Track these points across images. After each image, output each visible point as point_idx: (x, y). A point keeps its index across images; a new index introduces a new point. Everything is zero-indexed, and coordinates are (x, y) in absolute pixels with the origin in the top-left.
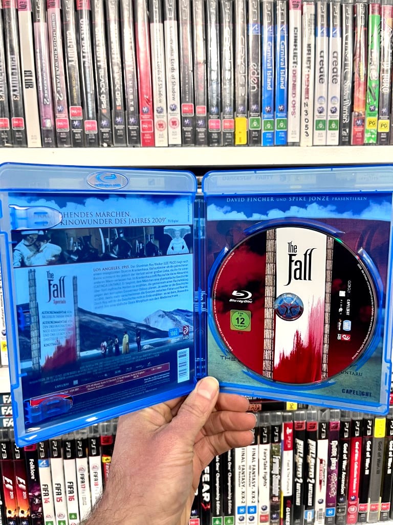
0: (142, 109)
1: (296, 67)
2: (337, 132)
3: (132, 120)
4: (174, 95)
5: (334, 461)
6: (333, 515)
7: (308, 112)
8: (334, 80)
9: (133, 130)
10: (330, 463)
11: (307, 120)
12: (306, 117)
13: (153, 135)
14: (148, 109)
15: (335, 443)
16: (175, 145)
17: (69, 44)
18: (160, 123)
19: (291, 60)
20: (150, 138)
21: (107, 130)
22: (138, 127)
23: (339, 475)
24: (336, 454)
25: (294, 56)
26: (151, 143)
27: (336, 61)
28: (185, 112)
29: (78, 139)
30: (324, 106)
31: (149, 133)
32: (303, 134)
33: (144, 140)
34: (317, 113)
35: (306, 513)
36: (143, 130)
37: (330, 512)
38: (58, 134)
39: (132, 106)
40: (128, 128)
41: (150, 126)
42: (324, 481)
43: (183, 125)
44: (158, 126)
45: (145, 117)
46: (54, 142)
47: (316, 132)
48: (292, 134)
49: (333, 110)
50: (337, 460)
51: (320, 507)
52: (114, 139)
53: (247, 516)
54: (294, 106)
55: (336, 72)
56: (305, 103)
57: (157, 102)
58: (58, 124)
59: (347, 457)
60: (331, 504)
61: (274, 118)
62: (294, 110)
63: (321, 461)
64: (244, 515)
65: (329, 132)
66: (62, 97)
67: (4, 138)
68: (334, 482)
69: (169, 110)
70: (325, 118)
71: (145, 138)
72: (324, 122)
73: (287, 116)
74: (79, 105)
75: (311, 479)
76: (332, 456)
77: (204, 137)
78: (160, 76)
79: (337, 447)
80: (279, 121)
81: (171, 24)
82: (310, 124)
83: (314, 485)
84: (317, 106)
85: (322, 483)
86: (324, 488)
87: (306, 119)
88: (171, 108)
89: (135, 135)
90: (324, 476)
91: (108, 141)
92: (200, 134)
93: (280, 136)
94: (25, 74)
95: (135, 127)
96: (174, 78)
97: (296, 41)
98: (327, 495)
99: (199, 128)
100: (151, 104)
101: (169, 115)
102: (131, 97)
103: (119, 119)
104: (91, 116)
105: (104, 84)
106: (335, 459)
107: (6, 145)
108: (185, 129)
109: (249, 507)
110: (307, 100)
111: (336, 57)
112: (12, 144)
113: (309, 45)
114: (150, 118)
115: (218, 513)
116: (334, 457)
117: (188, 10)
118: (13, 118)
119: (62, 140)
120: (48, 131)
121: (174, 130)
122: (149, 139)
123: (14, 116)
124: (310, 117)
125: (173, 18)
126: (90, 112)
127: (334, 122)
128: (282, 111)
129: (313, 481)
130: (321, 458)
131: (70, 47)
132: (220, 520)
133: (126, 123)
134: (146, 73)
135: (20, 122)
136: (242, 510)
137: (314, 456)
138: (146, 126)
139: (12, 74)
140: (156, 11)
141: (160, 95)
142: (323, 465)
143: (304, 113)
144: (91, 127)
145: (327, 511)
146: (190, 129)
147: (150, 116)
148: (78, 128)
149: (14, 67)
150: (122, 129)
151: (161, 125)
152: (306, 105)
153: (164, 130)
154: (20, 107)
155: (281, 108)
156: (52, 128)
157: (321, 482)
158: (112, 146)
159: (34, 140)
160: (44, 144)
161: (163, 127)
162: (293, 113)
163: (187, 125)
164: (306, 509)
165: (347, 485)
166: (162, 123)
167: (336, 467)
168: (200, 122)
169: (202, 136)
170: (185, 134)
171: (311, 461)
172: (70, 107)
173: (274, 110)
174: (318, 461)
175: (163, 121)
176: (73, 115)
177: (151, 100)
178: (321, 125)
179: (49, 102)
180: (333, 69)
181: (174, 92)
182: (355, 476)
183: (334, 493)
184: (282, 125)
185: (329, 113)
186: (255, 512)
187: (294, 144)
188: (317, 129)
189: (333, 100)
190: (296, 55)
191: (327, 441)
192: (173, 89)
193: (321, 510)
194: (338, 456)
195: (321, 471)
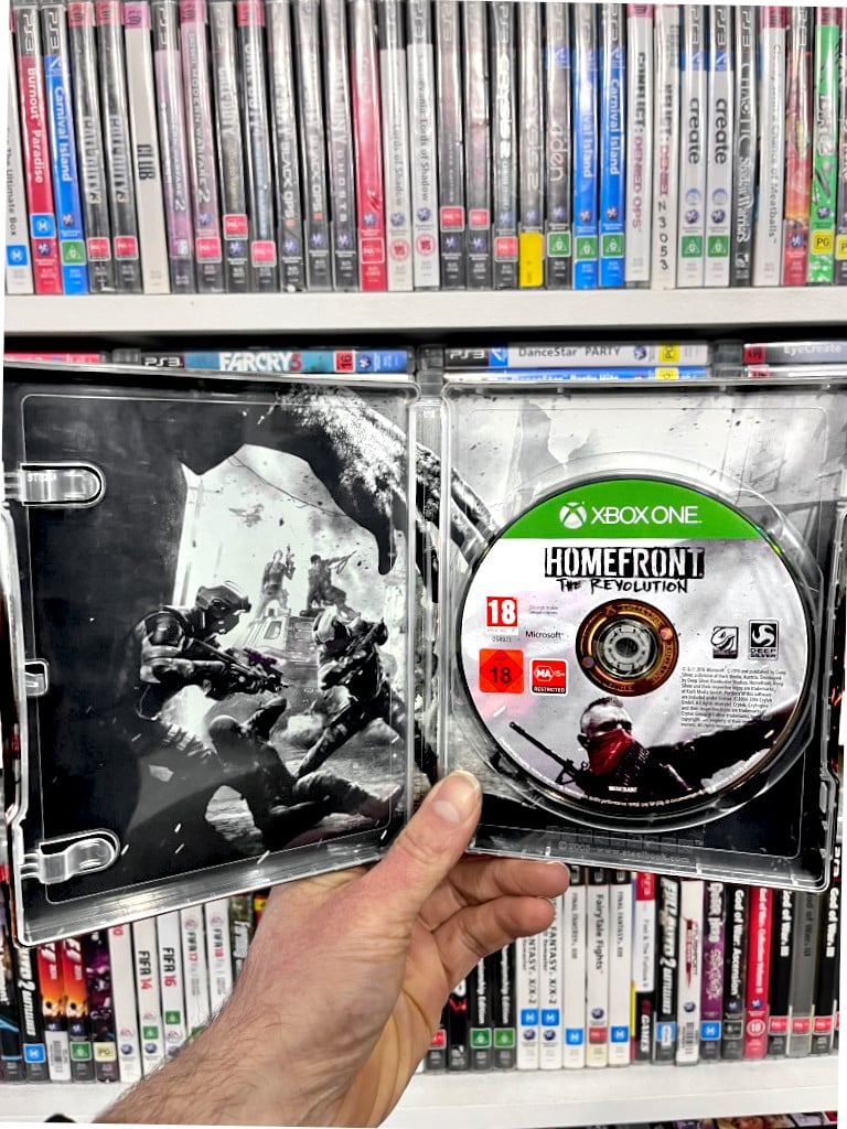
0: (363, 218)
1: (641, 130)
2: (727, 259)
3: (343, 239)
4: (425, 190)
5: (716, 925)
6: (716, 1035)
7: (667, 221)
8: (720, 155)
9: (346, 259)
10: (707, 929)
11: (663, 236)
12: (663, 231)
13: (384, 268)
14: (374, 217)
15: (718, 888)
16: (426, 289)
17: (222, 94)
18: (397, 244)
19: (632, 117)
20: (378, 273)
21: (296, 259)
22: (354, 252)
23: (728, 955)
24: (720, 909)
25: (639, 110)
26: (380, 284)
27: (721, 119)
28: (447, 223)
29: (238, 278)
30: (700, 208)
31: (376, 265)
32: (657, 265)
33: (365, 278)
34: (684, 223)
35: (660, 1029)
36: (365, 258)
37: (710, 1031)
38: (199, 269)
39: (342, 211)
40: (336, 255)
41: (378, 250)
42: (695, 966)
43: (442, 248)
44: (394, 251)
45: (369, 233)
46: (193, 284)
47: (684, 262)
48: (634, 265)
49: (718, 216)
50: (721, 924)
51: (690, 1019)
52: (307, 278)
53: (541, 1030)
54: (638, 209)
55: (724, 140)
56: (660, 204)
57: (392, 202)
58: (201, 248)
59: (743, 917)
60: (712, 1014)
61: (597, 232)
62: (638, 216)
63: (690, 924)
64: (535, 1028)
65: (710, 261)
66: (208, 196)
67: (99, 277)
68: (716, 968)
69: (416, 221)
70: (700, 233)
71: (367, 274)
72: (698, 241)
73: (624, 229)
74: (241, 211)
75: (668, 958)
76: (711, 914)
77: (484, 270)
78: (398, 152)
79: (721, 895)
80: (607, 241)
81: (420, 50)
83: (675, 972)
84: (685, 208)
85: (693, 969)
86: (697, 979)
87: (661, 235)
88: (419, 216)
89: (350, 268)
90: (696, 955)
91: (296, 280)
92: (477, 265)
93: (609, 268)
94: (139, 151)
95: (350, 253)
96: (426, 157)
97: (641, 79)
98: (704, 996)
99: (474, 252)
100: (380, 207)
101: (415, 230)
102: (340, 194)
103: (317, 239)
104: (263, 232)
105: (289, 170)
106: (718, 919)
107: (104, 289)
108: (446, 256)
109: (545, 1012)
110: (664, 196)
111: (724, 111)
112: (115, 287)
113: (669, 88)
114: (379, 235)
115: (482, 1021)
116: (714, 916)
117: (454, 24)
118: (117, 237)
119: (209, 279)
120: (182, 262)
121: (426, 259)
122: (375, 277)
123: (117, 233)
124: (671, 230)
125: (425, 39)
126: (263, 226)
127: (719, 240)
128: (614, 219)
129: (672, 963)
130: (689, 918)
131: (224, 99)
132: (486, 1035)
133: (331, 244)
134: (371, 147)
135: (130, 245)
136: (530, 1018)
137: (674, 912)
138: (369, 251)
139: (115, 151)
140: (391, 26)
141: (399, 189)
142: (693, 933)
143: (657, 223)
144: (264, 256)
145: (703, 1027)
146: (456, 256)
147: (378, 231)
148: (239, 257)
149: (116, 138)
150: (324, 258)
151: (399, 249)
152: (662, 206)
153: (405, 259)
154: (129, 216)
155: (611, 212)
156: (190, 257)
157: (689, 967)
158: (304, 290)
159: (157, 281)
160: (175, 288)
161: (403, 253)
162: (637, 223)
163: (452, 250)
164: (659, 1020)
165: (744, 976)
166: (401, 244)
167: (720, 936)
168: (477, 242)
169: (479, 269)
170: (446, 266)
171: (670, 924)
172: (225, 216)
173: (598, 217)
174: (683, 925)
175: (405, 242)
176: (230, 231)
177: (381, 199)
178: (692, 247)
179: (184, 207)
180: (718, 134)
181: (425, 183)
182: (760, 957)
183: (717, 991)
184: (613, 246)
185: (710, 222)
186: (556, 1023)
187: (638, 285)
188: (684, 255)
189: (716, 197)
190: (642, 107)
191: (699, 885)
192: (424, 178)
193: (691, 1025)
194: (724, 914)
195: (688, 943)
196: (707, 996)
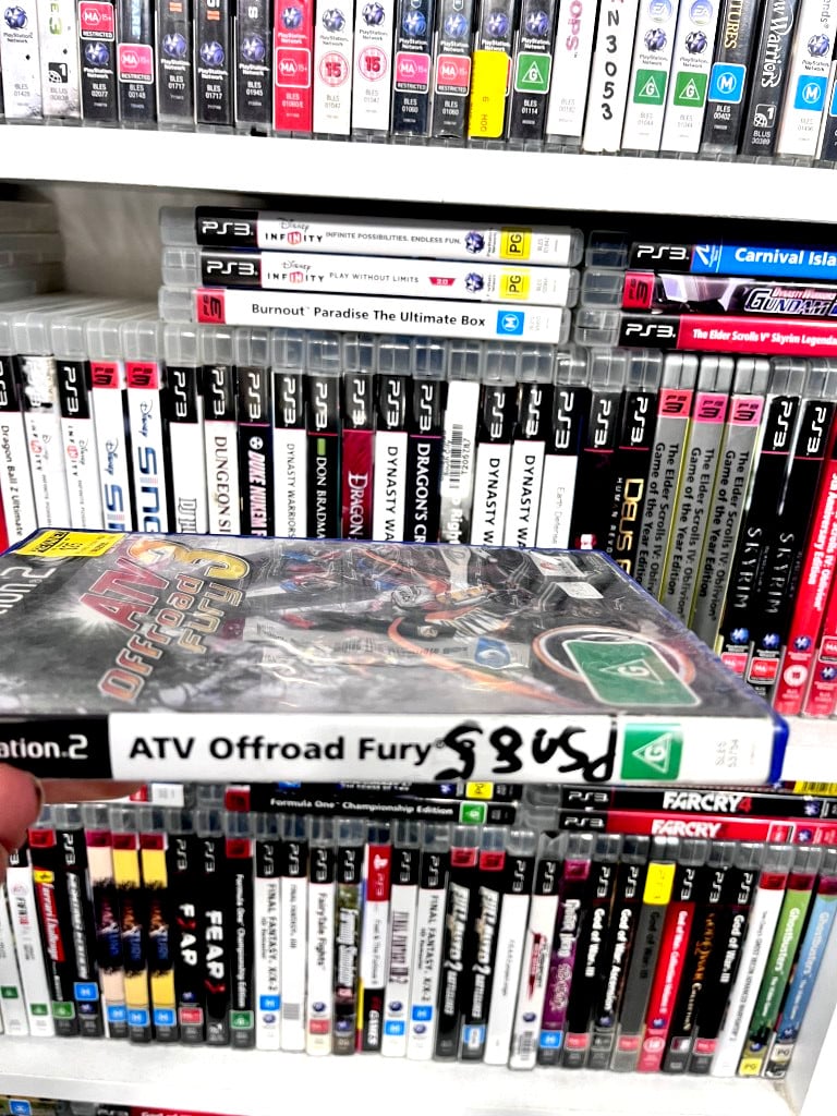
2: (700, 112)
5: (568, 941)
6: (555, 1045)
7: (617, 43)
10: (557, 944)
11: (611, 68)
12: (611, 58)
15: (573, 905)
23: (579, 970)
24: (574, 926)
30: (667, 27)
32: (596, 111)
34: (642, 47)
37: (550, 1040)
42: (540, 979)
47: (635, 109)
48: (562, 109)
50: (574, 939)
51: (528, 1029)
54: (576, 21)
56: (610, 14)
60: (555, 1025)
62: (575, 32)
63: (538, 938)
65: (675, 111)
68: (562, 982)
70: (665, 67)
76: (563, 929)
79: (578, 912)
82: (620, 82)
84: (646, 26)
85: (537, 982)
86: (540, 991)
87: (608, 64)
90: (541, 968)
98: (547, 1007)
106: (571, 935)
110: (616, 2)
116: (567, 932)
124: (621, 59)
130: (537, 932)
142: (541, 947)
143: (603, 44)
145: (543, 1036)
152: (613, 19)
157: (532, 978)
162: (572, 44)
167: (572, 951)
178: (651, 88)
183: (561, 1004)
185: (680, 50)
187: (564, 142)
188: (637, 100)
191: (554, 900)
193: (529, 1034)
194: (579, 930)
195: (534, 956)
196: (550, 1007)
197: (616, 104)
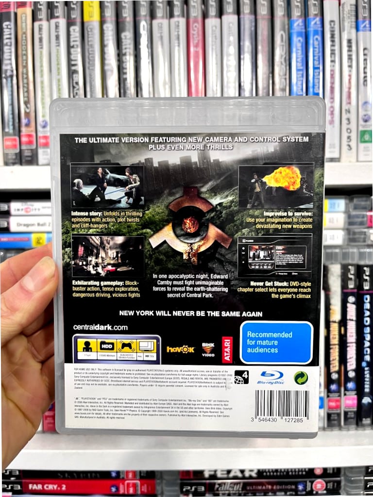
1: (334, 66)
7: (351, 120)
11: (349, 130)
12: (349, 126)
19: (328, 59)
25: (331, 53)
30: (371, 113)
34: (361, 122)
48: (331, 148)
54: (332, 113)
56: (346, 110)
62: (332, 118)
70: (371, 129)
72: (370, 133)
82: (354, 135)
84: (362, 113)
110: (349, 105)
113: (349, 41)
124: (353, 126)
162: (332, 122)
178: (366, 137)
187: (333, 160)
188: (362, 142)
190: (333, 52)
197: (353, 144)
